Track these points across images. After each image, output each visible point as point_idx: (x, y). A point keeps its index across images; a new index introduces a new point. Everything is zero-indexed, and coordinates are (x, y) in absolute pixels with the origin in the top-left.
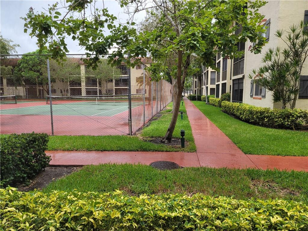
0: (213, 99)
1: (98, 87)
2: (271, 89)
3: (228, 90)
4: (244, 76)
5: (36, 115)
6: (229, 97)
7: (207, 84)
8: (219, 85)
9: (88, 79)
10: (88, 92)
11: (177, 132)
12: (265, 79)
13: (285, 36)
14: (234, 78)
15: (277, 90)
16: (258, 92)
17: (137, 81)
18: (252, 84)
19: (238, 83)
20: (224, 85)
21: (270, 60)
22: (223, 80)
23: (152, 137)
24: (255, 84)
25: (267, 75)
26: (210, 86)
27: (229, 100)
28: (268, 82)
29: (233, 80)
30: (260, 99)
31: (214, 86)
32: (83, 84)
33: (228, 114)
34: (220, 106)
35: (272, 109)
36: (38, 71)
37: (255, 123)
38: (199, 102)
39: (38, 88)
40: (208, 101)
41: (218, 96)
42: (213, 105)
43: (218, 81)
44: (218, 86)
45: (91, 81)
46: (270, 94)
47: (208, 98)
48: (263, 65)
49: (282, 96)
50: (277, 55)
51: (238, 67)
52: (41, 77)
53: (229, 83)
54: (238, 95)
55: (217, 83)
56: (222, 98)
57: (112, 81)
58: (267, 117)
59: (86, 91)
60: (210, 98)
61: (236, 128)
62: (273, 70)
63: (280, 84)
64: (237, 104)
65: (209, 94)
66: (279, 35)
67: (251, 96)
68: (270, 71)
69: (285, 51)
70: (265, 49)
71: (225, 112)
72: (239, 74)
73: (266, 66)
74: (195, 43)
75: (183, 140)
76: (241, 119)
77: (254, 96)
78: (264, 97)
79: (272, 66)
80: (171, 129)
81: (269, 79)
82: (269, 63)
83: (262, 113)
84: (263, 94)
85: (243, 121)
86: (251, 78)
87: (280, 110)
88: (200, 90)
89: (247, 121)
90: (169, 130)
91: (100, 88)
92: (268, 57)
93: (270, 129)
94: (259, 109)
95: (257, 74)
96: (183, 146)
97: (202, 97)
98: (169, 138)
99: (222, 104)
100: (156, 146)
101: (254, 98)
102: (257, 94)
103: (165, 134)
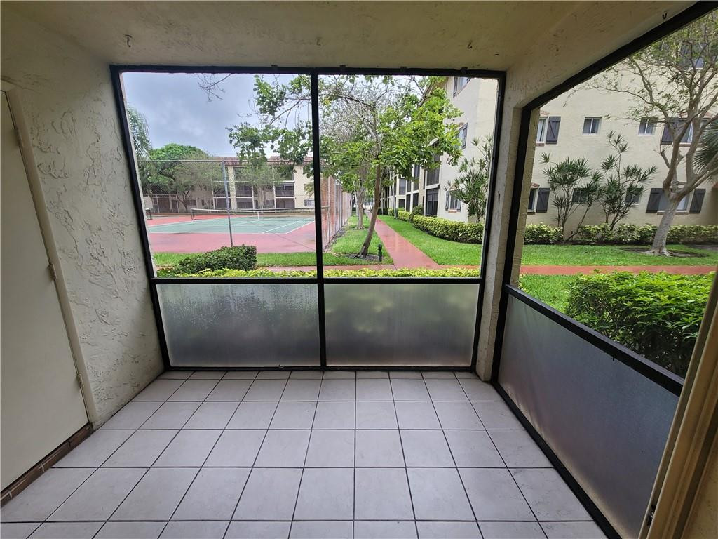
0: (403, 212)
1: (253, 197)
2: (466, 202)
3: (420, 202)
4: (439, 186)
5: (192, 233)
6: (422, 210)
7: (395, 194)
8: (410, 195)
9: (239, 186)
10: (240, 204)
11: (373, 248)
12: (461, 192)
13: (481, 145)
14: (428, 187)
15: (472, 203)
16: (453, 205)
17: (305, 189)
18: (448, 196)
19: (433, 193)
20: (416, 196)
21: (466, 170)
22: (414, 190)
23: (345, 253)
24: (450, 197)
25: (463, 187)
26: (399, 197)
27: (422, 214)
28: (463, 195)
29: (427, 190)
30: (456, 212)
31: (404, 197)
32: (233, 193)
33: (421, 230)
34: (412, 221)
35: (466, 223)
36: (170, 176)
37: (448, 239)
38: (385, 216)
39: (171, 198)
40: (397, 216)
41: (408, 209)
42: (403, 220)
43: (409, 190)
44: (408, 196)
45: (244, 189)
46: (465, 207)
47: (397, 211)
48: (459, 176)
49: (477, 209)
50: (472, 165)
51: (433, 177)
52: (175, 183)
53: (422, 193)
54: (432, 208)
55: (407, 194)
56: (413, 211)
57: (271, 188)
58: (461, 232)
59: (238, 203)
60: (399, 212)
61: (430, 244)
62: (468, 181)
63: (474, 197)
64: (431, 219)
65: (397, 207)
66: (476, 143)
67: (447, 209)
68: (465, 182)
69: (481, 162)
70: (460, 161)
71: (418, 228)
72: (434, 183)
73: (463, 177)
74: (400, 161)
75: (380, 254)
76: (435, 235)
77: (449, 209)
78: (459, 210)
79: (468, 177)
80: (367, 244)
81: (465, 191)
82: (465, 174)
83: (456, 227)
84: (458, 208)
85: (438, 237)
86: (446, 190)
87: (474, 224)
88: (386, 202)
89: (442, 237)
90: (364, 245)
91: (256, 198)
92: (464, 167)
93: (464, 244)
94: (454, 224)
95: (452, 185)
96: (380, 260)
97: (389, 210)
98: (365, 253)
99: (414, 218)
100: (351, 261)
101: (449, 212)
102: (452, 207)
103: (360, 249)
